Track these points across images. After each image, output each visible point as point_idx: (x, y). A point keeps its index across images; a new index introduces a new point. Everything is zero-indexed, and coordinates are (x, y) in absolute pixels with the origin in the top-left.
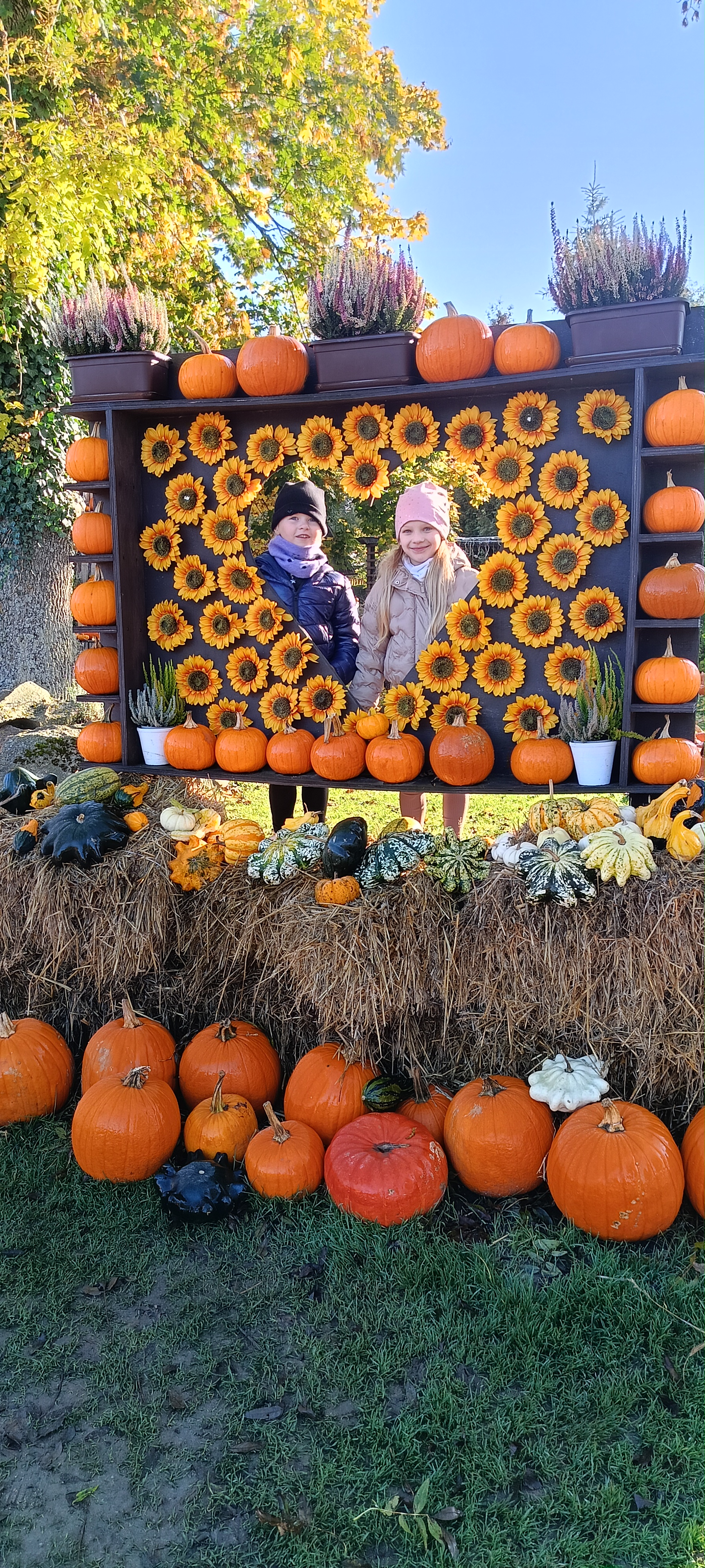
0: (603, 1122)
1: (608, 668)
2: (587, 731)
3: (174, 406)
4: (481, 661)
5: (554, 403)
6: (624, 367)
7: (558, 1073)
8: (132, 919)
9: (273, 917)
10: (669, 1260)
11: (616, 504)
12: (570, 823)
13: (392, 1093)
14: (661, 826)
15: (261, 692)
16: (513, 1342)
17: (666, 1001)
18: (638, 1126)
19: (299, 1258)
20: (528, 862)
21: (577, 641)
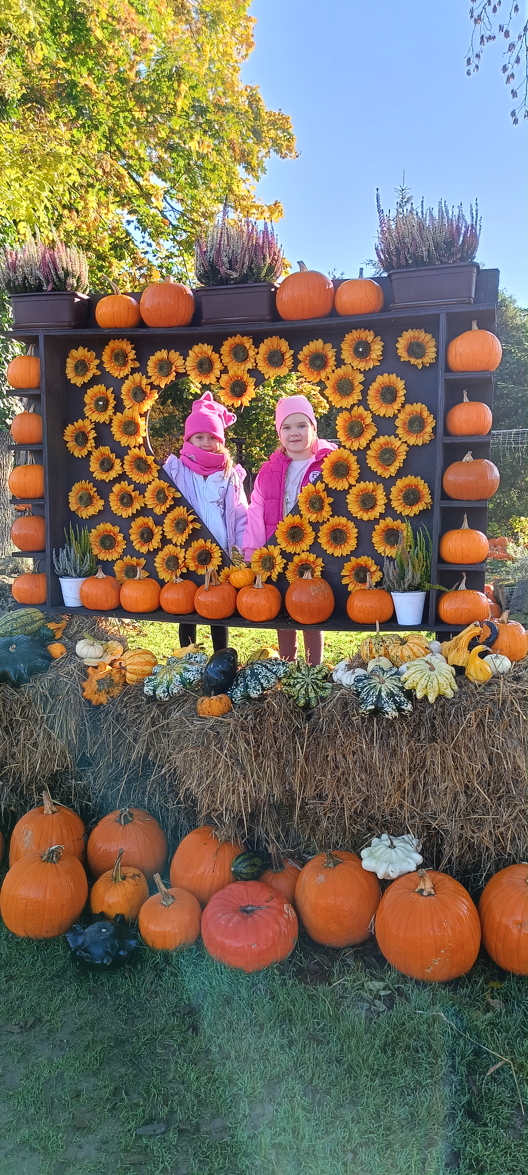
0: (419, 888)
1: (420, 537)
2: (404, 584)
3: (92, 333)
4: (324, 530)
5: (379, 338)
6: (432, 313)
7: (384, 848)
8: (52, 728)
9: (163, 726)
10: (469, 997)
11: (426, 414)
12: (392, 654)
13: (255, 865)
14: (461, 657)
15: (156, 551)
16: (350, 1066)
17: (465, 792)
18: (445, 891)
19: (181, 1000)
20: (361, 684)
21: (397, 516)
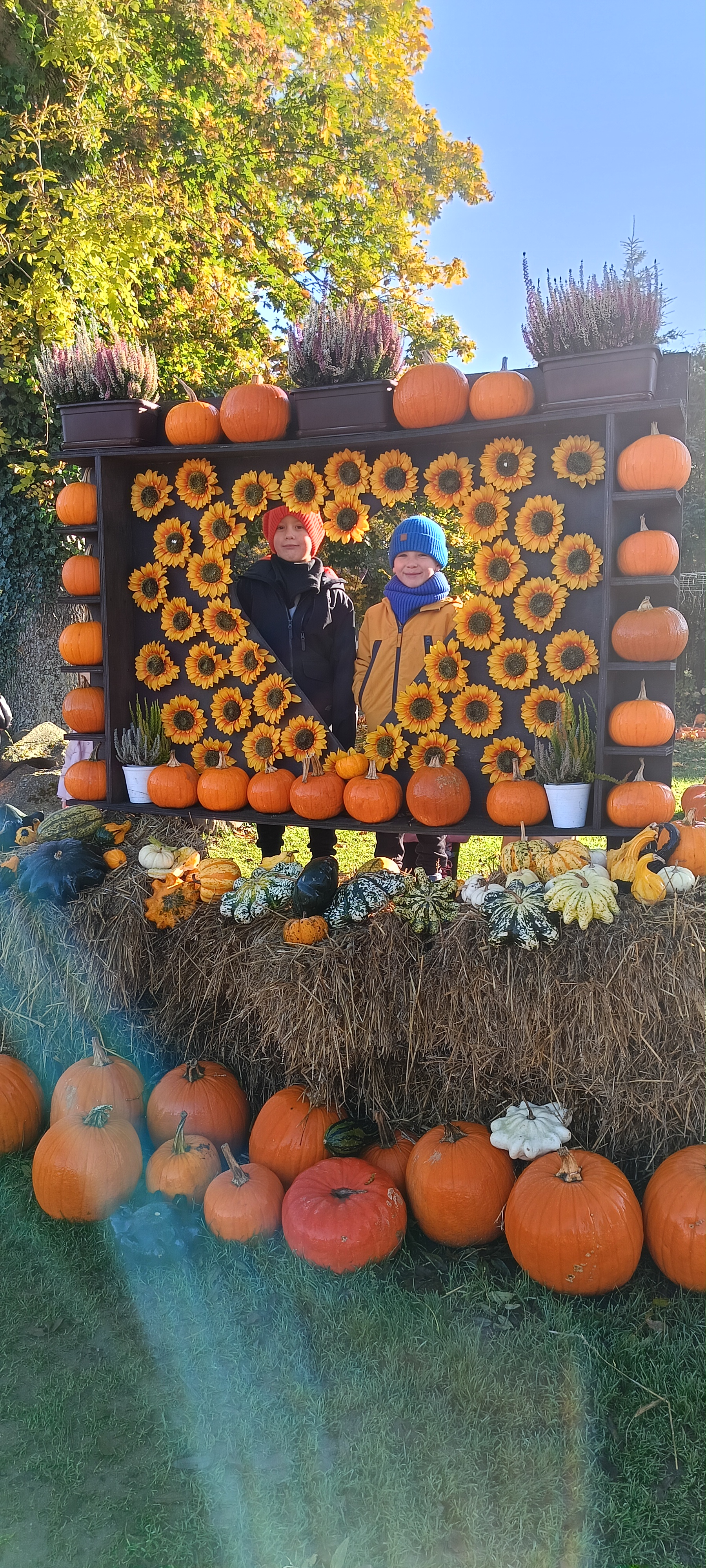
0: (561, 1171)
1: (583, 709)
2: (559, 773)
3: (161, 452)
4: (458, 702)
5: (530, 448)
6: (596, 413)
7: (521, 1120)
8: (104, 957)
9: (242, 956)
10: (623, 1317)
11: (591, 547)
12: (538, 865)
13: (354, 1137)
14: (627, 869)
15: (245, 732)
16: (455, 1397)
17: (630, 1047)
18: (595, 1176)
19: (249, 1305)
20: (492, 904)
21: (554, 684)
